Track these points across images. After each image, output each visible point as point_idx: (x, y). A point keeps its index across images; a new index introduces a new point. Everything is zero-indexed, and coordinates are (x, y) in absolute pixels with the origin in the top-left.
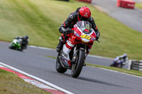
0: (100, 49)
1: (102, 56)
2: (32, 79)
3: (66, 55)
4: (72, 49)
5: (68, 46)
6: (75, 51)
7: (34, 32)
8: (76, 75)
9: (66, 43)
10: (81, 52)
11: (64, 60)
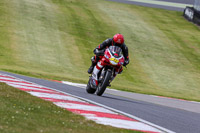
4: (101, 70)
10: (107, 72)
11: (93, 80)
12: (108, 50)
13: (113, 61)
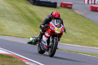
0: (79, 40)
1: (80, 45)
2: (31, 61)
3: (45, 42)
4: (49, 38)
5: (46, 36)
6: (51, 39)
7: (33, 30)
8: (52, 55)
9: (44, 34)
10: (55, 40)
11: (43, 45)
12: (51, 23)
13: (57, 31)
